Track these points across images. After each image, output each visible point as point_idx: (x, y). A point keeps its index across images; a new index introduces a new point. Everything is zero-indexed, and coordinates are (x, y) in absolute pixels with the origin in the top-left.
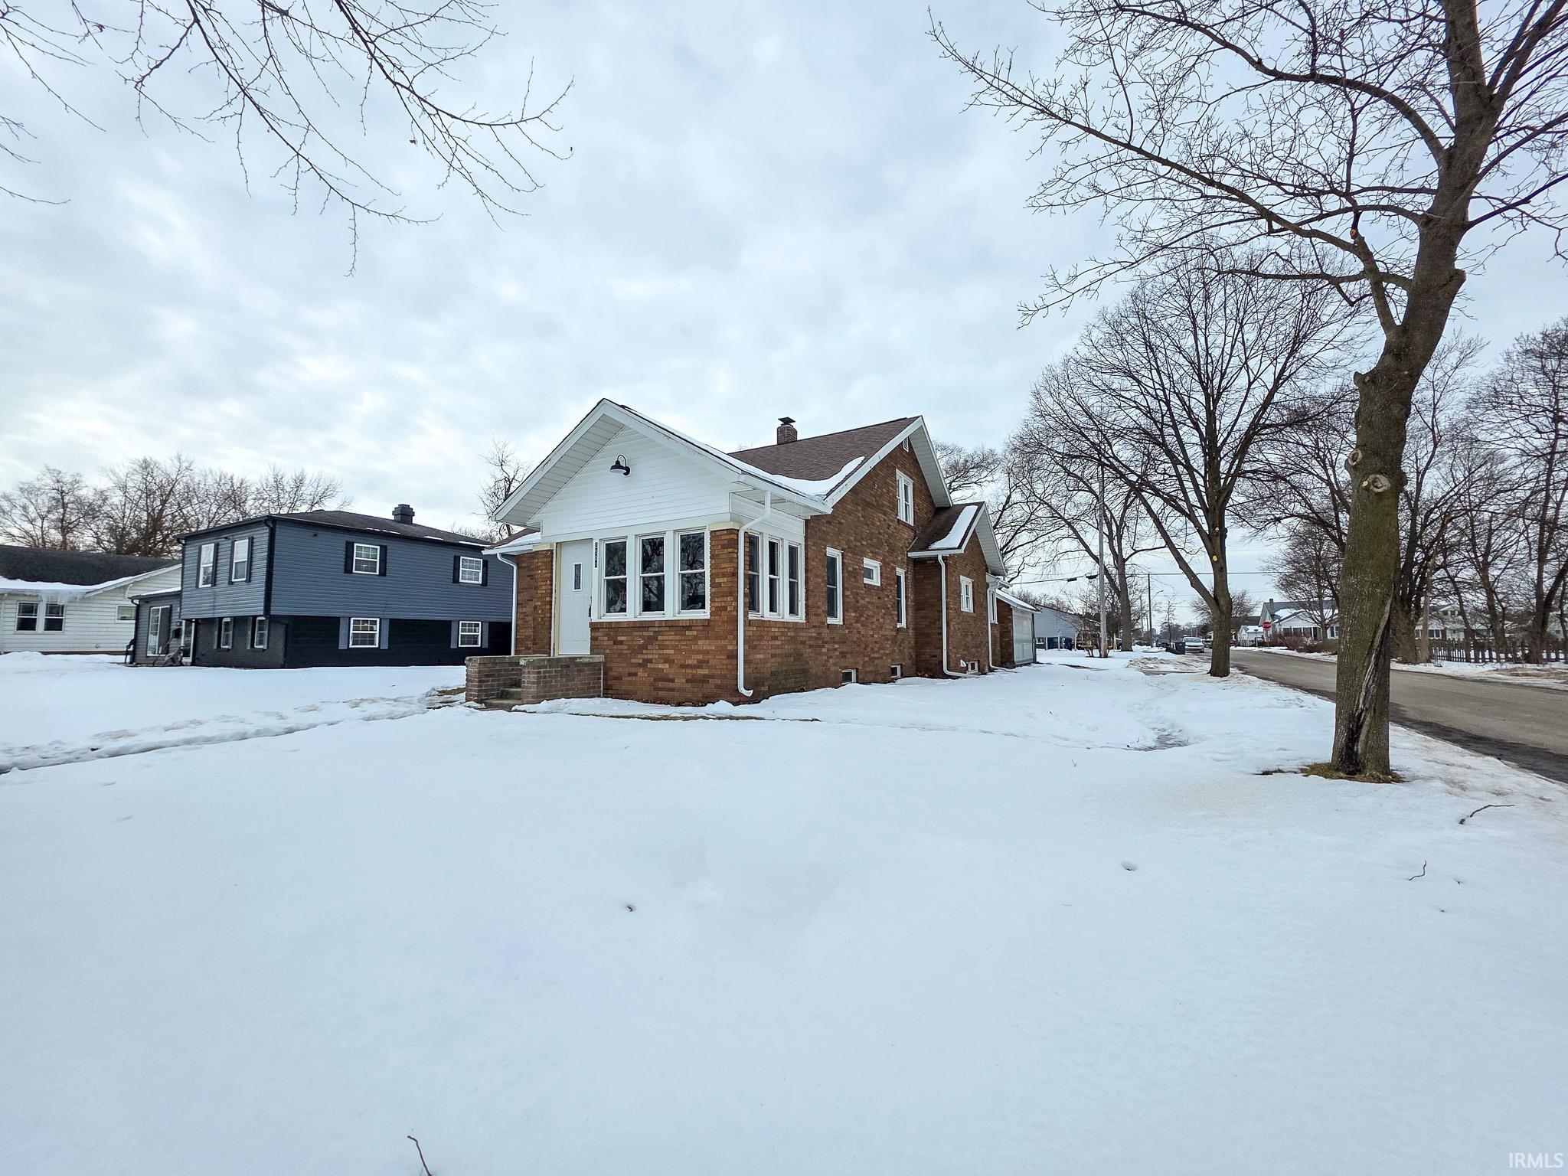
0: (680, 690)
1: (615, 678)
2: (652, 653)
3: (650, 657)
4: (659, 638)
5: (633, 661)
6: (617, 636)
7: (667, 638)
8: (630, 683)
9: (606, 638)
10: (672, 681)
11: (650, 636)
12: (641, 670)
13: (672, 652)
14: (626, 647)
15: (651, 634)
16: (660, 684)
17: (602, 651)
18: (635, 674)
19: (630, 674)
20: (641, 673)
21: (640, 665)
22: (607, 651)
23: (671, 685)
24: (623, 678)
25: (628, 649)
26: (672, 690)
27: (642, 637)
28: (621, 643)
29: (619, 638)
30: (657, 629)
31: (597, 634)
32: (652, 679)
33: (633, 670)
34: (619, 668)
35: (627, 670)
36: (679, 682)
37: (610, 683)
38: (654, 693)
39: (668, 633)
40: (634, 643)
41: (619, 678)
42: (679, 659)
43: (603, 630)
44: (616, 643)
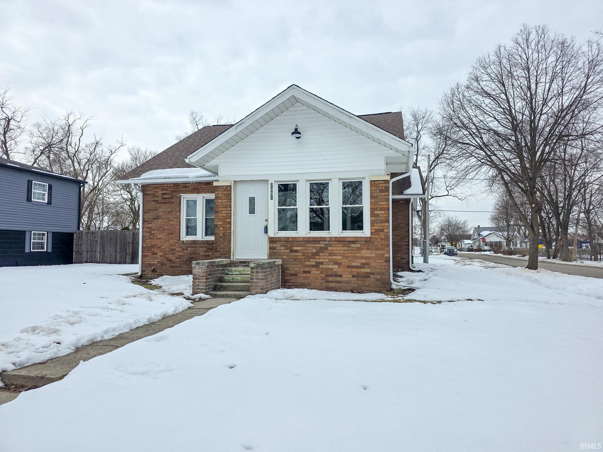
0: (347, 282)
1: (291, 275)
2: (323, 258)
3: (321, 260)
4: (329, 248)
5: (307, 263)
6: (293, 247)
7: (336, 248)
8: (305, 278)
9: (284, 248)
10: (341, 276)
11: (320, 247)
12: (314, 269)
13: (341, 257)
14: (301, 254)
15: (323, 245)
16: (330, 279)
17: (280, 257)
18: (309, 272)
19: (305, 272)
20: (314, 271)
21: (313, 266)
22: (284, 257)
23: (339, 279)
24: (299, 275)
25: (303, 256)
26: (340, 282)
27: (315, 248)
28: (296, 251)
29: (295, 248)
30: (327, 243)
31: (274, 245)
32: (324, 275)
33: (307, 269)
34: (294, 268)
35: (303, 269)
36: (346, 277)
37: (287, 278)
38: (325, 285)
39: (337, 246)
40: (308, 251)
41: (296, 275)
42: (345, 262)
43: (280, 242)
44: (292, 251)
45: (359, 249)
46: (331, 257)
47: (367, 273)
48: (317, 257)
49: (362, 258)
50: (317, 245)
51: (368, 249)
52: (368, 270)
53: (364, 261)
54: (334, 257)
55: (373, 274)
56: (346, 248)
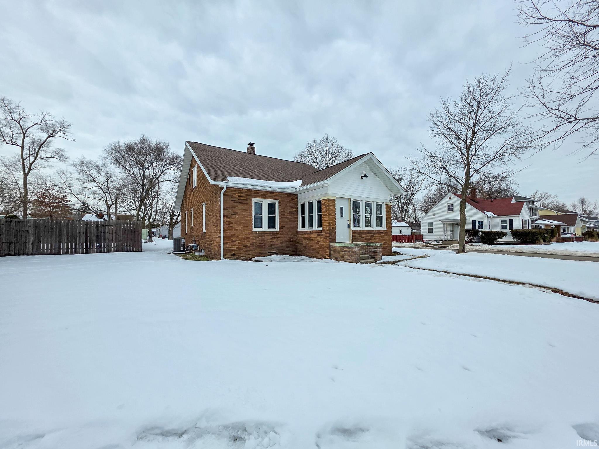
4: (375, 236)
9: (358, 236)
13: (378, 240)
14: (365, 239)
17: (357, 241)
22: (359, 241)
28: (363, 237)
30: (374, 233)
31: (353, 234)
39: (377, 234)
40: (367, 237)
42: (380, 242)
43: (356, 233)
45: (384, 236)
46: (375, 240)
47: (386, 247)
48: (371, 240)
49: (384, 240)
50: (371, 234)
51: (386, 236)
52: (386, 246)
53: (385, 241)
54: (376, 240)
55: (388, 247)
56: (379, 236)
